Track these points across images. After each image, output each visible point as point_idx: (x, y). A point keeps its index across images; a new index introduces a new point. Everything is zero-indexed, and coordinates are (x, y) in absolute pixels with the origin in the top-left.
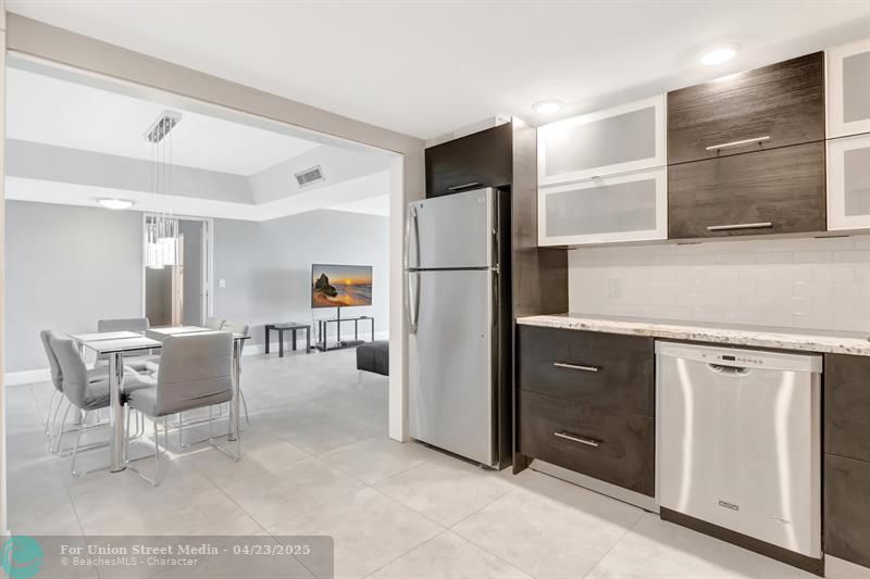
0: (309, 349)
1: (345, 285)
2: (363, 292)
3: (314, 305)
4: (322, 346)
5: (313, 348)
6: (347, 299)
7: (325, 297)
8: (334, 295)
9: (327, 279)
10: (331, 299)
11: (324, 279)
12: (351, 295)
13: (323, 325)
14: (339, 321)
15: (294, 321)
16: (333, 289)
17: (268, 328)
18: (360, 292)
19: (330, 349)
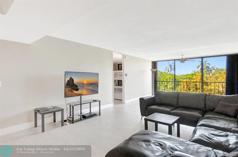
0: (63, 122)
1: (83, 84)
2: (93, 87)
3: (66, 96)
4: (71, 119)
5: (65, 121)
6: (85, 92)
7: (72, 91)
8: (77, 90)
9: (73, 80)
10: (75, 92)
11: (71, 80)
12: (87, 90)
13: (72, 107)
14: (81, 104)
15: (55, 105)
16: (77, 86)
17: (37, 111)
18: (92, 88)
19: (75, 122)
